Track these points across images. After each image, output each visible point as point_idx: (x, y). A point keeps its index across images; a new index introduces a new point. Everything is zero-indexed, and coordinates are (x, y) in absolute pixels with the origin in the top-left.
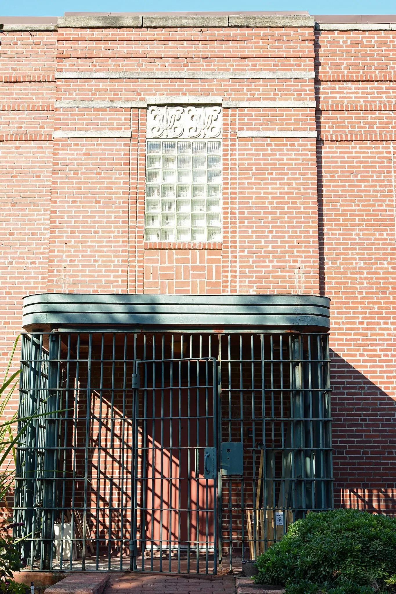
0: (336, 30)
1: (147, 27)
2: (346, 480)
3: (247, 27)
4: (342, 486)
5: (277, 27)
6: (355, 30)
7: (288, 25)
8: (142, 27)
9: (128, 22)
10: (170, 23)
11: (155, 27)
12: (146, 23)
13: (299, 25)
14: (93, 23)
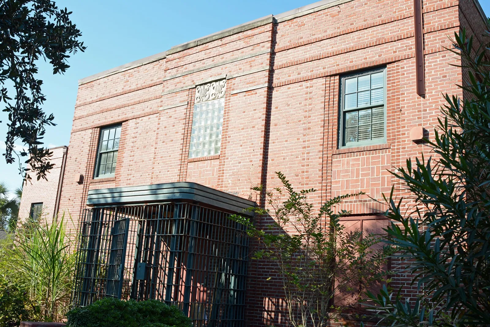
0: (286, 21)
1: (199, 45)
2: (267, 292)
3: (241, 32)
4: (265, 295)
5: (255, 28)
6: (295, 18)
7: (259, 25)
8: (197, 46)
9: (192, 45)
10: (208, 40)
11: (203, 44)
12: (199, 43)
13: (265, 24)
14: (179, 50)
